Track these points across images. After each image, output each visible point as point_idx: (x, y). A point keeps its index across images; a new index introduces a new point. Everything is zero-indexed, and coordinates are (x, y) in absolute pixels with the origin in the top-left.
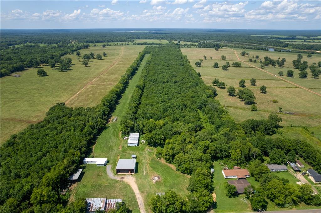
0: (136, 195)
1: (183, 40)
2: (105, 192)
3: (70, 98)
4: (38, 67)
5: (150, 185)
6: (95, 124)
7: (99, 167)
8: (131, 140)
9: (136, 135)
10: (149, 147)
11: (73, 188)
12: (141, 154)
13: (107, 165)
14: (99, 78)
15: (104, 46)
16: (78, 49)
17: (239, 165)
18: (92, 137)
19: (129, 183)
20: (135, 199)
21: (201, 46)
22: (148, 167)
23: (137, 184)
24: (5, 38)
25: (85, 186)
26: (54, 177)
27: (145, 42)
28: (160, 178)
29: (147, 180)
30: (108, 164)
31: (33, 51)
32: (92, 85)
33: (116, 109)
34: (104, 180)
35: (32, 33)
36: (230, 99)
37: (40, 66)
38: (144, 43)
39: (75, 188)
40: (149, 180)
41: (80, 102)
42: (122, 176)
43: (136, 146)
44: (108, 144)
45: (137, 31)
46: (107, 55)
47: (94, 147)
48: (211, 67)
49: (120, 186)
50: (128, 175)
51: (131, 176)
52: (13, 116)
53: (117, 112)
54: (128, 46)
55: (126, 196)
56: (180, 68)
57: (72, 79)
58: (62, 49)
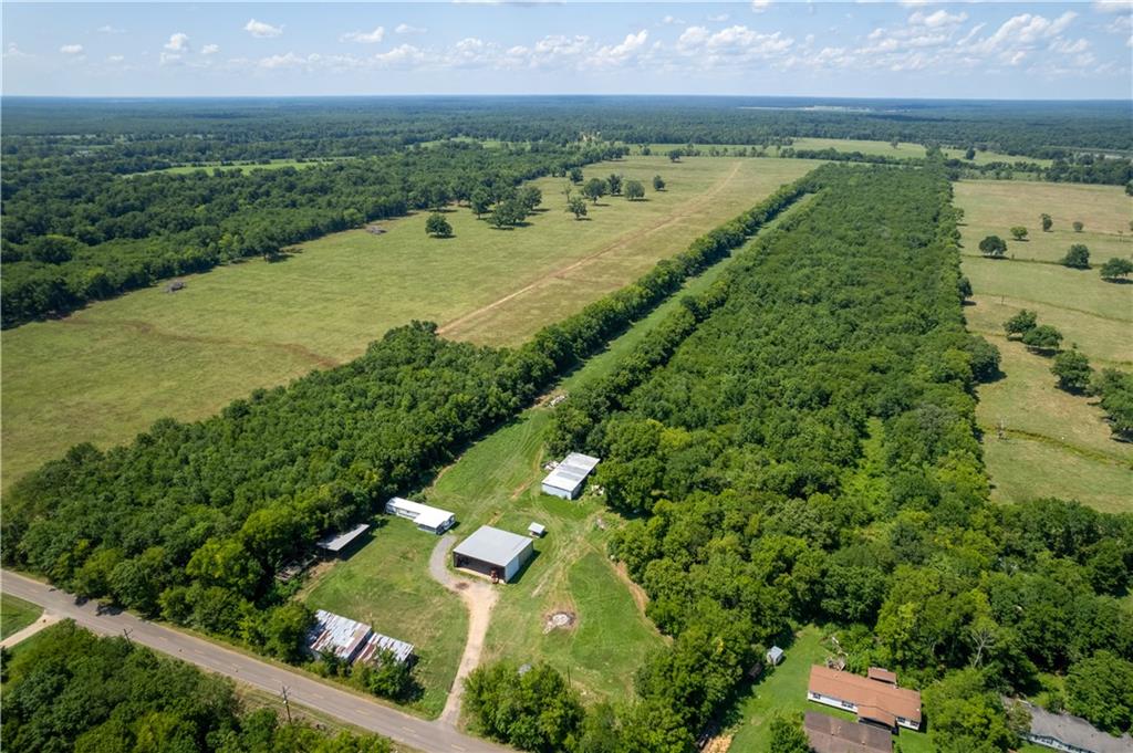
0: (467, 648)
1: (993, 148)
2: (389, 610)
3: (473, 311)
4: (443, 208)
5: (528, 632)
6: (477, 401)
7: (421, 535)
8: (559, 474)
9: (587, 463)
10: (608, 510)
11: (319, 573)
12: (566, 529)
13: (445, 535)
14: (596, 260)
15: (675, 156)
16: (588, 160)
17: (899, 667)
18: (449, 438)
19: (470, 608)
20: (455, 661)
21: (1063, 176)
22: (559, 575)
23: (493, 618)
24: (413, 122)
25: (350, 576)
26: (271, 524)
27: (827, 148)
28: (576, 623)
29: (529, 614)
30: (451, 531)
31: (453, 162)
32: (559, 282)
33: (584, 369)
34: (409, 576)
35: (489, 108)
36: (1053, 405)
37: (449, 208)
38: (821, 152)
39: (323, 573)
40: (538, 616)
41: (490, 329)
42: (465, 580)
43: (566, 498)
44: (487, 473)
45: (830, 109)
46: (666, 188)
47: (444, 471)
48: (1053, 263)
49: (440, 609)
50: (486, 581)
51: (491, 586)
52: (302, 342)
53: (582, 377)
54: (761, 158)
55: (438, 641)
56: (901, 254)
57: (513, 255)
58: (539, 158)
